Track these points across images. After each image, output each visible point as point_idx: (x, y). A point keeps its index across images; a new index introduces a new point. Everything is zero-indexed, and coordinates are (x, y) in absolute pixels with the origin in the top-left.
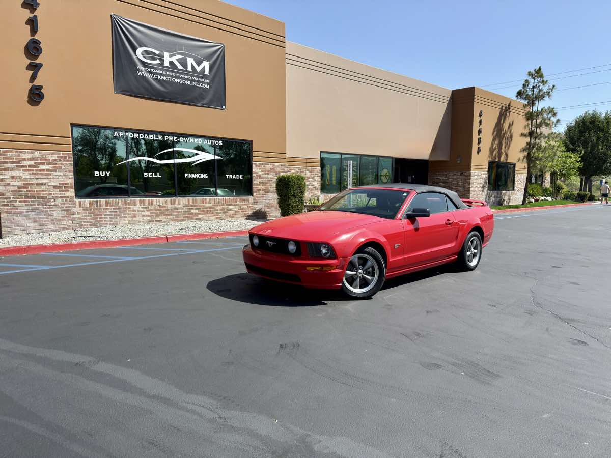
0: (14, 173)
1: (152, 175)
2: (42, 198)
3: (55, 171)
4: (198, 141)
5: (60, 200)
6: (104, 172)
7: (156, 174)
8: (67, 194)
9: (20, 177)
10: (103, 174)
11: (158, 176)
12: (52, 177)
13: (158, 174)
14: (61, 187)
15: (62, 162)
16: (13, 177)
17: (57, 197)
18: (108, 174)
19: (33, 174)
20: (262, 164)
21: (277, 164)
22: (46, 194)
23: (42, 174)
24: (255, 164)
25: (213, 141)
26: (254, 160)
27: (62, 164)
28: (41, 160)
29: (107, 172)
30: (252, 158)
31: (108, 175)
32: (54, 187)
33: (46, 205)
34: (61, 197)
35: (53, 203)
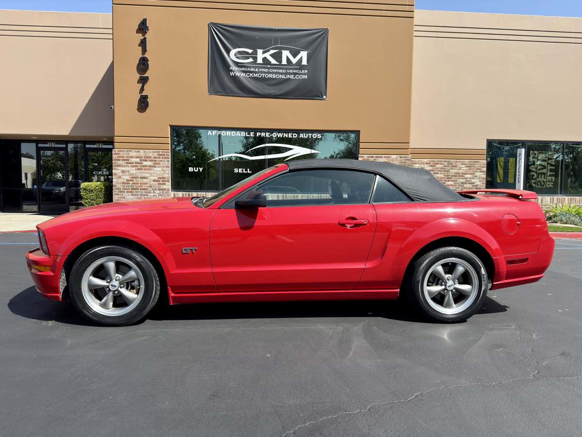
0: (124, 169)
1: (243, 171)
2: (144, 189)
3: (155, 167)
4: (292, 135)
5: (157, 192)
6: (197, 168)
7: (246, 170)
8: (164, 187)
9: (128, 172)
10: (196, 170)
11: (249, 172)
12: (152, 172)
13: (248, 170)
14: (160, 181)
15: (161, 159)
16: (123, 172)
17: (156, 189)
18: (201, 169)
19: (138, 169)
20: (372, 157)
21: (394, 157)
22: (147, 186)
23: (145, 169)
24: (363, 157)
25: (310, 135)
26: (360, 153)
27: (161, 161)
28: (145, 157)
29: (200, 168)
30: (359, 151)
31: (201, 171)
32: (154, 181)
33: (147, 195)
34: (159, 190)
35: (152, 194)
